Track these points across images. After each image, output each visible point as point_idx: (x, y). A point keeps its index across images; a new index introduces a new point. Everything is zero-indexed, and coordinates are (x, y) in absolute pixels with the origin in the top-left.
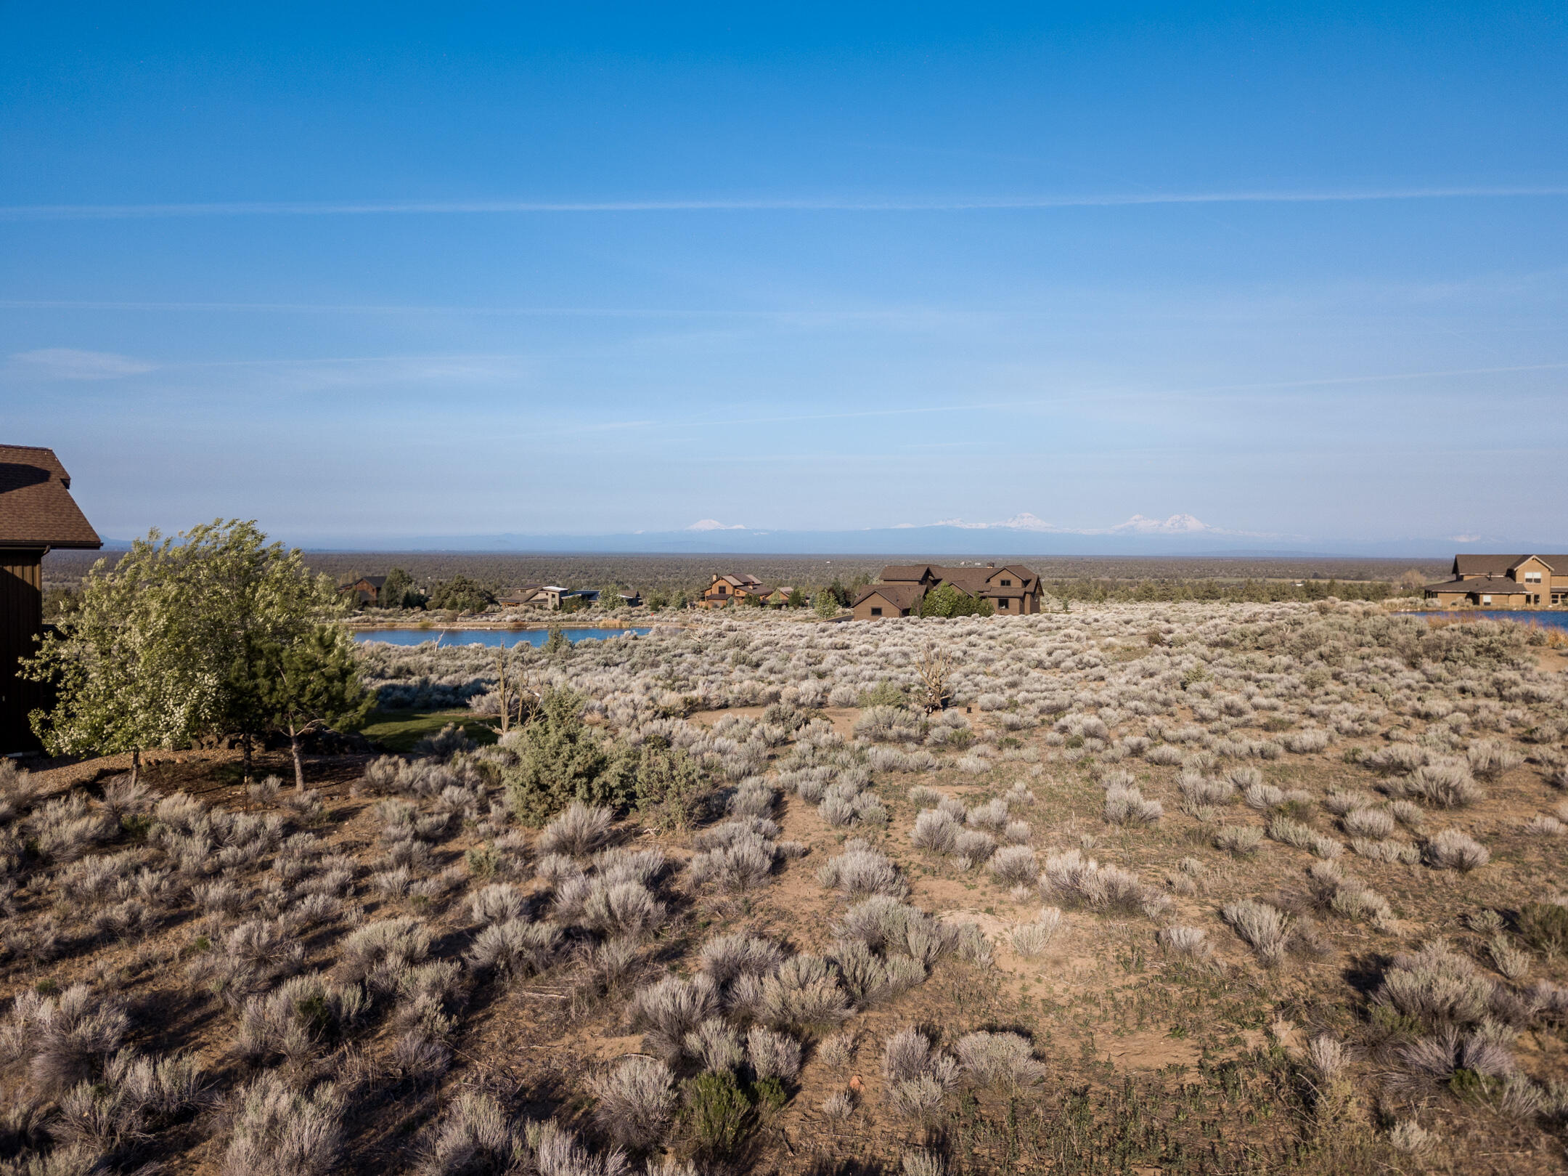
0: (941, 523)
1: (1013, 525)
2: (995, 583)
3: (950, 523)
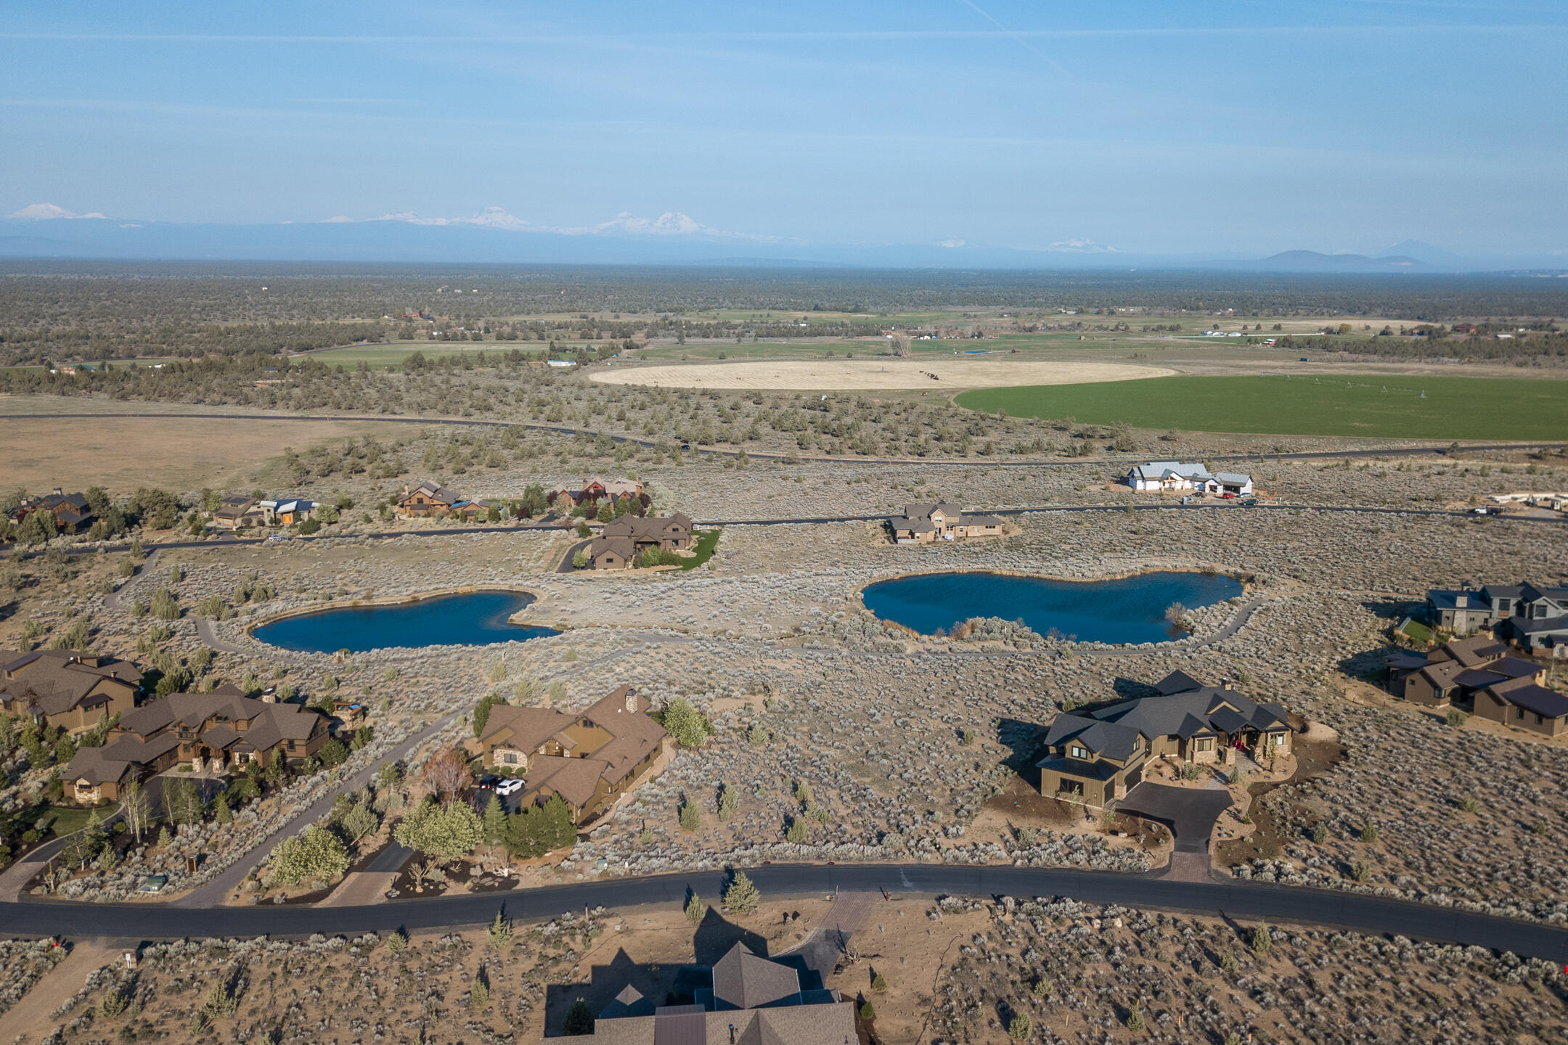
0: (388, 217)
1: (480, 221)
2: (669, 530)
3: (399, 216)
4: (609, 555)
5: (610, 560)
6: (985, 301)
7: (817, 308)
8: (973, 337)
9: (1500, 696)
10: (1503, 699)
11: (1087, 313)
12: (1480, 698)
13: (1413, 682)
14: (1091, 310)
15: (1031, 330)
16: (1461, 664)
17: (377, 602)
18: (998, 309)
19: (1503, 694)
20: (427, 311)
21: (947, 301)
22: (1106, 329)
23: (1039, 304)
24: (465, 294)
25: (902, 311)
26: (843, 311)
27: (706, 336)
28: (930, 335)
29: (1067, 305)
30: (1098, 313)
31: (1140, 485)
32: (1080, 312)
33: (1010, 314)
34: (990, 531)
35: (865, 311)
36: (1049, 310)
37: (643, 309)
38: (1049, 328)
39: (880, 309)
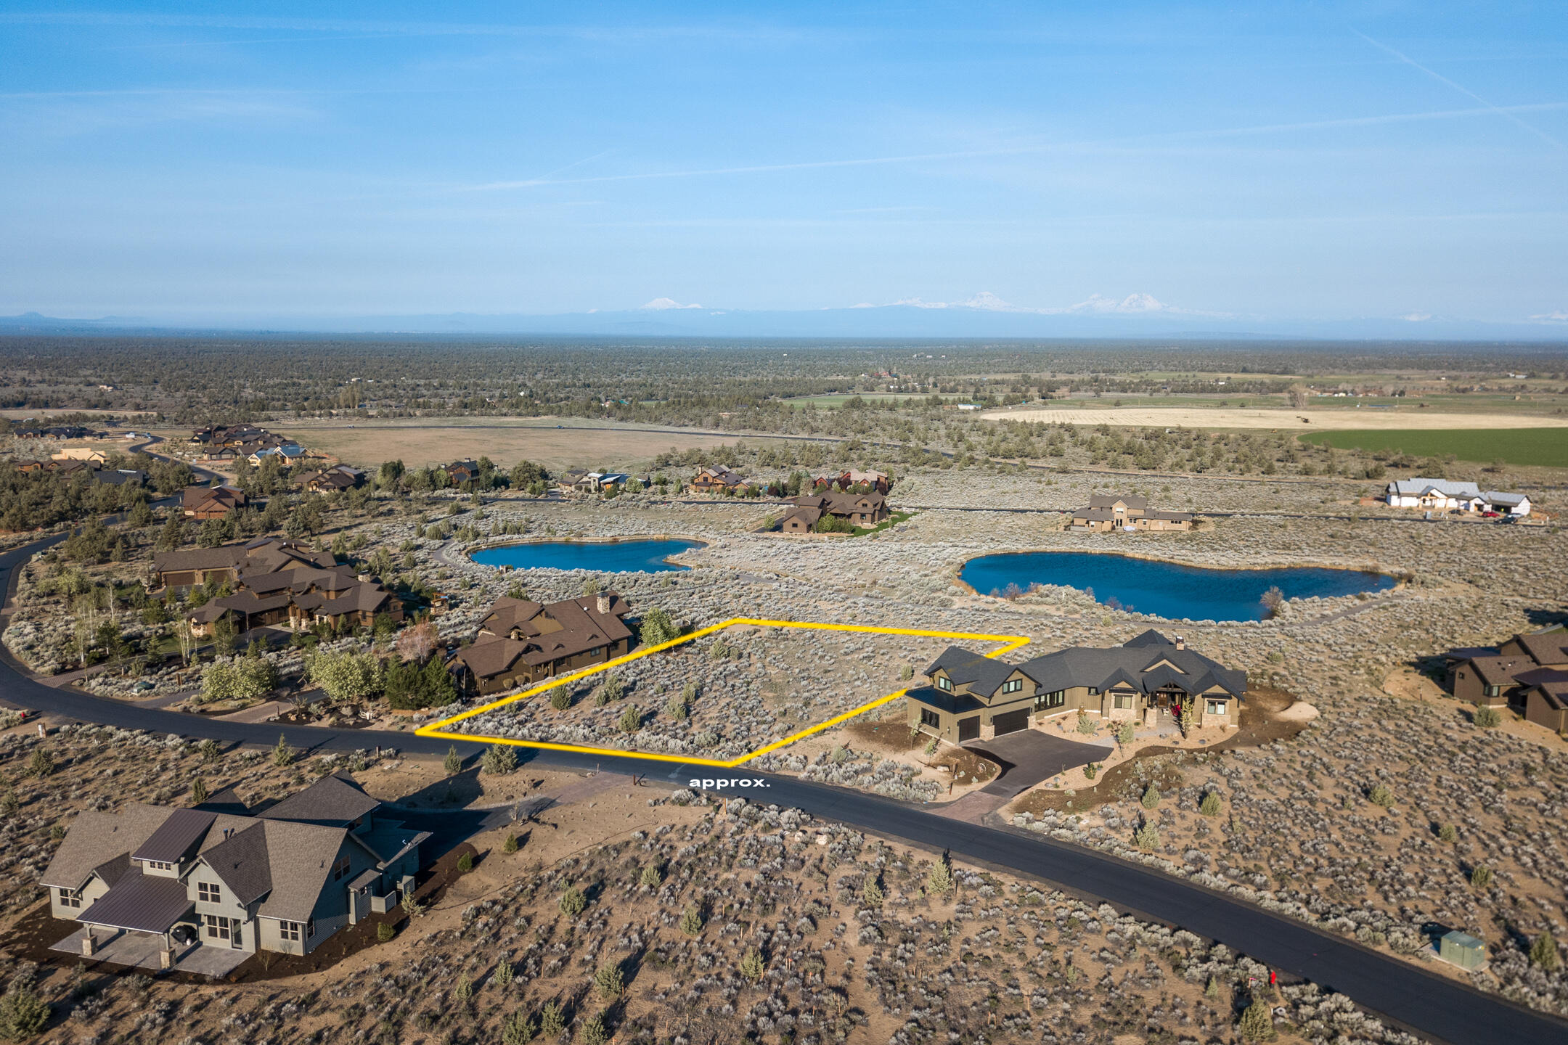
0: (900, 302)
4: (795, 520)
5: (795, 525)
6: (1424, 366)
7: (1245, 371)
8: (1394, 395)
9: (1553, 696)
10: (1557, 700)
11: (1540, 377)
12: (1534, 698)
13: (1463, 676)
14: (1546, 374)
15: (1464, 391)
16: (1535, 660)
17: (584, 540)
18: (1438, 373)
19: (1559, 696)
20: (894, 371)
21: (1385, 366)
22: (1554, 391)
23: (1487, 369)
24: (935, 358)
25: (1332, 373)
26: (1272, 372)
27: (1124, 391)
28: (1345, 392)
29: (1516, 369)
30: (1552, 378)
31: (1395, 501)
32: (1531, 376)
33: (1448, 377)
34: (1176, 526)
35: (1293, 373)
36: (1495, 375)
37: (1080, 370)
38: (1487, 390)
39: (1310, 372)
